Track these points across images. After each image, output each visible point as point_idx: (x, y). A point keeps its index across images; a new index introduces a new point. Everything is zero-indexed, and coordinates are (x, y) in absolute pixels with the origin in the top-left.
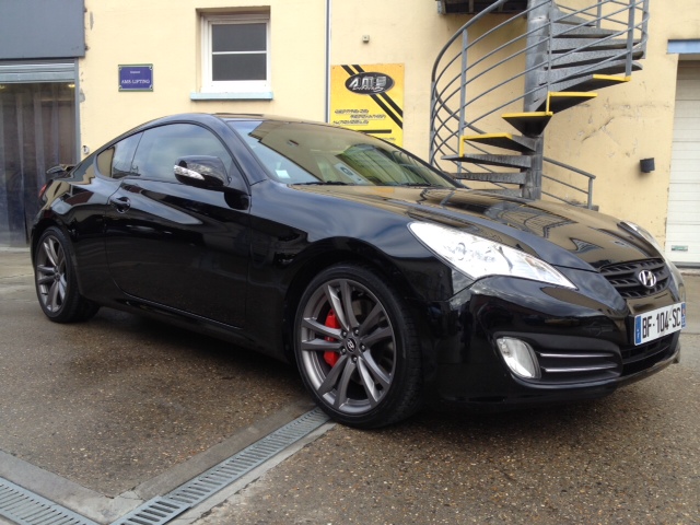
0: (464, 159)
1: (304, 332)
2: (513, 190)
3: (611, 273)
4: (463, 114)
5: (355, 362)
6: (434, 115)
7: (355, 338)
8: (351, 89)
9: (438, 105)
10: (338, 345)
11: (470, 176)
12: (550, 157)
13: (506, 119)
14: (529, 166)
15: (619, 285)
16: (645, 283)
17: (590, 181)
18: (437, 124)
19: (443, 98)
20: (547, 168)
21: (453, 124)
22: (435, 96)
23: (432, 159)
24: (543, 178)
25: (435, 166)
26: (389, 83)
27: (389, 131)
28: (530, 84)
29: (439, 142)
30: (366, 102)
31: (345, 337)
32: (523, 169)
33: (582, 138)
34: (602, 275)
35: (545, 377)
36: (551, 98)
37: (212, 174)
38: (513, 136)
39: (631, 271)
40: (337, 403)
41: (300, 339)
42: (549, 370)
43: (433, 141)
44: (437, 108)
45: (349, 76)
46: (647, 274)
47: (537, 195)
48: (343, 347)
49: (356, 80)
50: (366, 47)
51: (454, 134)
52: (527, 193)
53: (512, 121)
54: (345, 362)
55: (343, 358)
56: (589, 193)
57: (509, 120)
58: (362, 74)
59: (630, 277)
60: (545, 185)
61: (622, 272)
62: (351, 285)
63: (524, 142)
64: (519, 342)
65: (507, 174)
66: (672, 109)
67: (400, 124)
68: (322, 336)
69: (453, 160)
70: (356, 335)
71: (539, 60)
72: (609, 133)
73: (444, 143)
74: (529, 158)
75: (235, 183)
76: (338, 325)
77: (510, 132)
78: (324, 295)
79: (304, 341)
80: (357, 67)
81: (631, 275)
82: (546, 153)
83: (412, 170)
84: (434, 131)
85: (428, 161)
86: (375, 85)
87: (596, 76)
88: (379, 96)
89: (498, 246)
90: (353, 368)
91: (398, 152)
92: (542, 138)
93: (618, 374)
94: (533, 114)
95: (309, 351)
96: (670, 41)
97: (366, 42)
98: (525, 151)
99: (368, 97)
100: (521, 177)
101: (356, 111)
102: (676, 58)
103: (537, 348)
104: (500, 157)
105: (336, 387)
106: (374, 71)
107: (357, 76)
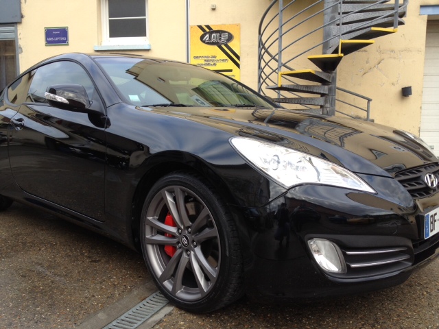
0: (282, 88)
1: (148, 230)
2: (316, 110)
3: (403, 178)
4: (280, 57)
5: (189, 255)
6: (260, 58)
7: (188, 235)
8: (204, 42)
9: (263, 51)
10: (174, 241)
11: (286, 100)
12: (341, 87)
13: (311, 59)
14: (327, 93)
15: (410, 188)
16: (430, 185)
17: (368, 103)
18: (263, 64)
19: (266, 46)
20: (339, 95)
21: (274, 64)
22: (261, 45)
23: (260, 89)
24: (336, 101)
25: (262, 94)
26: (230, 37)
27: (231, 71)
28: (327, 35)
29: (264, 77)
30: (215, 50)
31: (180, 234)
32: (323, 95)
33: (362, 73)
34: (396, 180)
35: (351, 271)
36: (342, 44)
37: (75, 99)
38: (316, 71)
39: (419, 174)
40: (174, 289)
41: (145, 235)
42: (353, 266)
43: (260, 76)
44: (262, 53)
45: (203, 33)
46: (430, 176)
47: (332, 113)
48: (178, 243)
49: (207, 36)
50: (214, 13)
51: (275, 71)
52: (325, 112)
53: (314, 61)
54: (181, 255)
55: (179, 251)
56: (368, 111)
57: (313, 60)
58: (211, 31)
59: (418, 180)
60: (338, 106)
61: (412, 176)
62: (183, 191)
63: (324, 76)
64: (327, 243)
65: (311, 98)
66: (423, 53)
67: (238, 65)
68: (162, 232)
69: (274, 89)
70: (189, 233)
71: (333, 18)
72: (380, 70)
73: (267, 77)
74: (326, 87)
75: (95, 106)
76: (174, 224)
77: (313, 69)
78: (162, 199)
79: (148, 236)
80: (208, 27)
81: (418, 178)
82: (339, 84)
83: (245, 97)
84: (261, 69)
85: (256, 90)
86: (220, 39)
87: (373, 29)
88: (223, 46)
89: (308, 157)
90: (187, 261)
91: (236, 85)
92: (336, 73)
93: (410, 264)
94: (329, 55)
95: (152, 244)
96: (422, 6)
97: (214, 9)
98: (324, 82)
99: (216, 47)
100: (321, 101)
101: (208, 57)
102: (426, 18)
103: (343, 247)
104: (307, 87)
105: (174, 275)
106: (220, 29)
107: (208, 33)
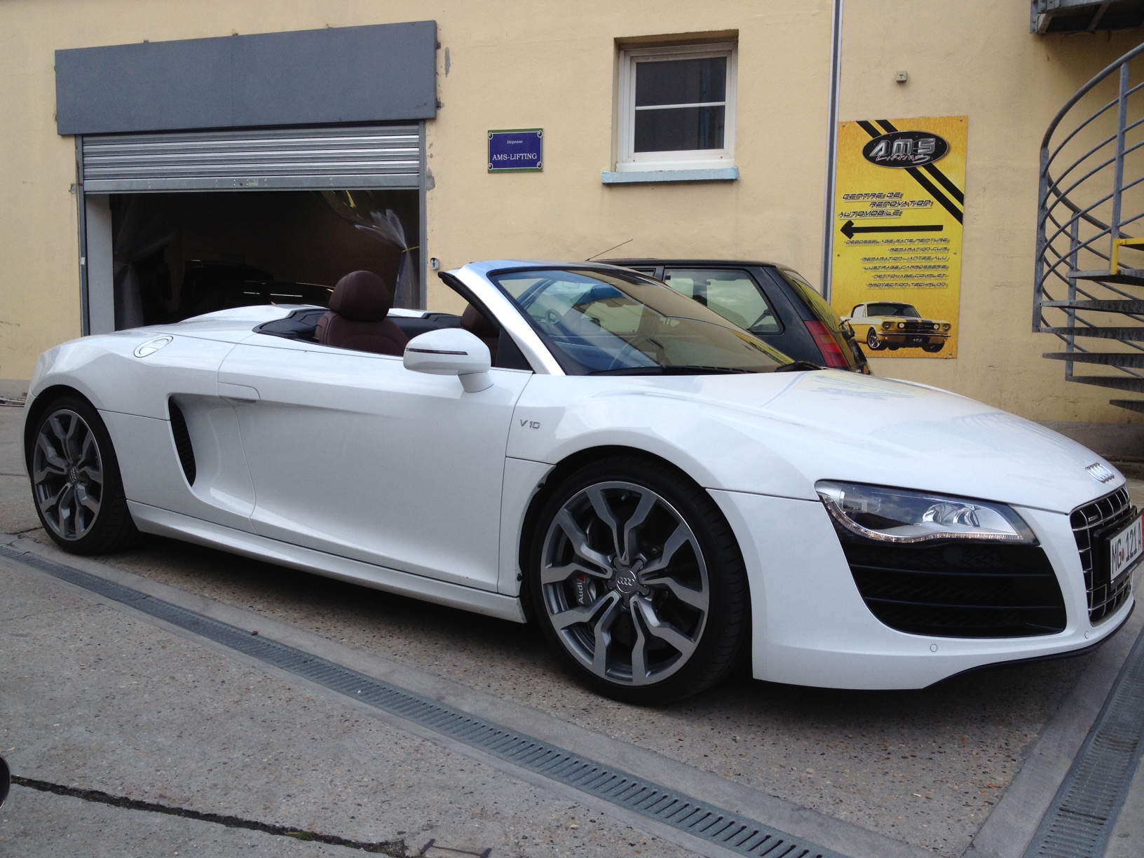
4: (1118, 204)
8: (872, 160)
9: (1053, 198)
22: (1047, 185)
26: (941, 148)
27: (939, 228)
29: (1052, 259)
30: (900, 180)
45: (871, 138)
49: (882, 145)
58: (893, 134)
67: (959, 216)
80: (884, 124)
84: (1044, 241)
86: (915, 153)
88: (922, 170)
97: (902, 83)
101: (880, 196)
106: (915, 129)
107: (884, 138)
